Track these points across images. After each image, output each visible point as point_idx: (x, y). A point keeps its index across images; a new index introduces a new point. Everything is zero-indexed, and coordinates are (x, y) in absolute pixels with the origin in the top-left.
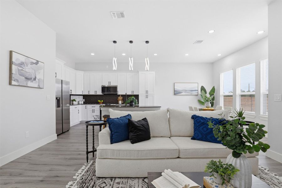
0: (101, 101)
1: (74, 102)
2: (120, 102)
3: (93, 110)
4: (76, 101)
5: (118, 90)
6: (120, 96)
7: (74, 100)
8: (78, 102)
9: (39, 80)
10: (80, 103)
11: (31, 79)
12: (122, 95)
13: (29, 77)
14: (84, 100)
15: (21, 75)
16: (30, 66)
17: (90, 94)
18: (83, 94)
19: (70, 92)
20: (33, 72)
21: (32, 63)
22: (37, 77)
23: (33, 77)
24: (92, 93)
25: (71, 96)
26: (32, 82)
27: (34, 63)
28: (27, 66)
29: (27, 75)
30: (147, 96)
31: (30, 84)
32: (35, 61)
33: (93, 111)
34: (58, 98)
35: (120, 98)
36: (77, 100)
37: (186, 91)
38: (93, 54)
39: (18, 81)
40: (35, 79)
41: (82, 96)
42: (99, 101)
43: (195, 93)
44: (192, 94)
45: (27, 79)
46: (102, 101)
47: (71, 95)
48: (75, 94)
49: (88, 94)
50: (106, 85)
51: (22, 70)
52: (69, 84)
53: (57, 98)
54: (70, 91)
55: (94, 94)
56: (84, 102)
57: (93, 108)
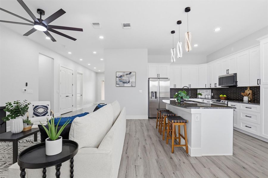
0: (223, 96)
2: (246, 99)
5: (238, 79)
6: (248, 89)
8: (205, 96)
9: (132, 82)
10: (207, 96)
11: (127, 82)
13: (126, 82)
15: (121, 81)
16: (125, 76)
20: (128, 78)
21: (127, 74)
22: (130, 81)
23: (128, 81)
26: (127, 84)
27: (128, 74)
28: (124, 76)
29: (124, 81)
31: (126, 85)
32: (128, 73)
35: (248, 92)
36: (204, 94)
39: (119, 84)
40: (129, 82)
42: (221, 96)
45: (124, 83)
46: (225, 96)
50: (224, 74)
51: (121, 79)
56: (212, 96)
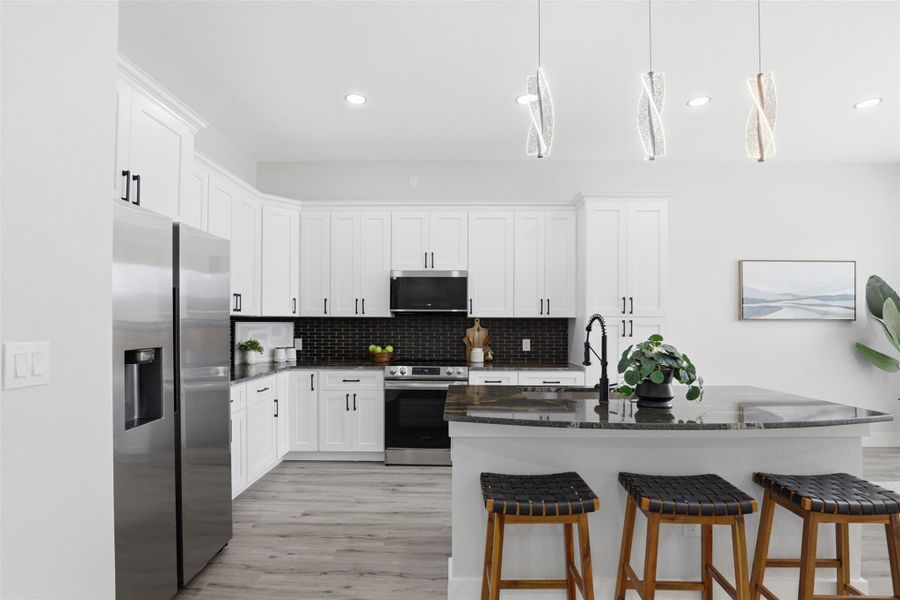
0: (383, 348)
1: (253, 357)
2: (478, 355)
3: (351, 399)
4: (260, 349)
5: (472, 292)
6: (477, 324)
7: (253, 345)
8: (273, 353)
10: (282, 356)
12: (486, 322)
14: (299, 341)
17: (332, 316)
18: (297, 315)
19: (232, 306)
24: (342, 309)
25: (239, 325)
30: (628, 325)
33: (351, 403)
34: (143, 357)
35: (477, 333)
36: (267, 345)
37: (796, 300)
38: (356, 100)
41: (291, 326)
42: (372, 347)
43: (839, 311)
44: (825, 313)
46: (390, 349)
47: (234, 320)
48: (258, 315)
49: (323, 315)
52: (227, 269)
53: (130, 357)
54: (233, 299)
55: (349, 312)
56: (298, 351)
57: (352, 388)
